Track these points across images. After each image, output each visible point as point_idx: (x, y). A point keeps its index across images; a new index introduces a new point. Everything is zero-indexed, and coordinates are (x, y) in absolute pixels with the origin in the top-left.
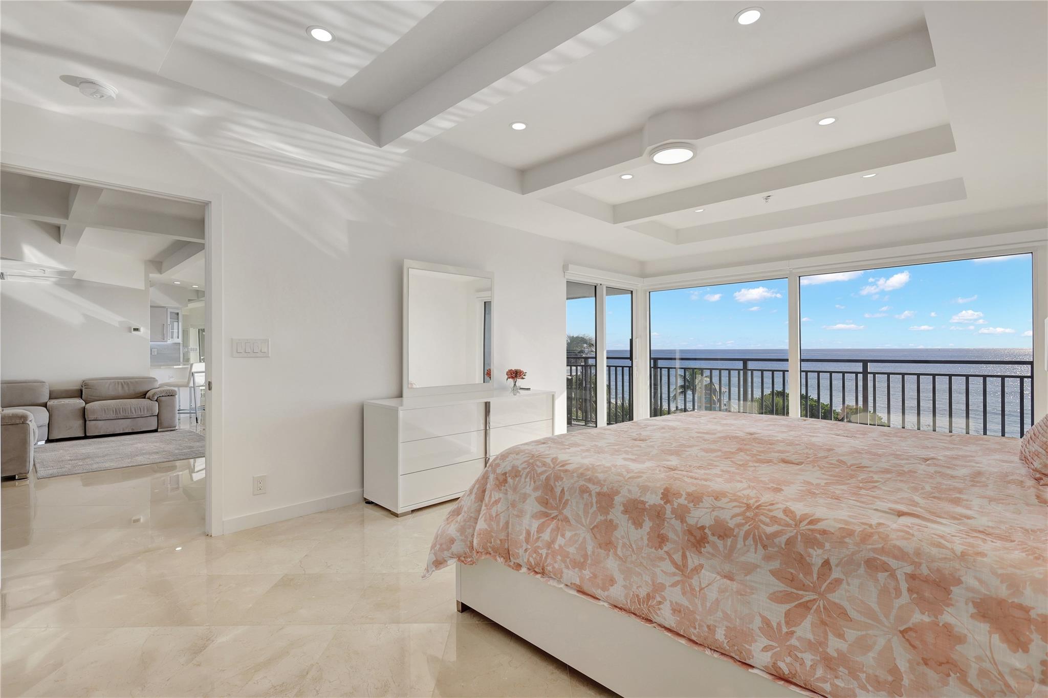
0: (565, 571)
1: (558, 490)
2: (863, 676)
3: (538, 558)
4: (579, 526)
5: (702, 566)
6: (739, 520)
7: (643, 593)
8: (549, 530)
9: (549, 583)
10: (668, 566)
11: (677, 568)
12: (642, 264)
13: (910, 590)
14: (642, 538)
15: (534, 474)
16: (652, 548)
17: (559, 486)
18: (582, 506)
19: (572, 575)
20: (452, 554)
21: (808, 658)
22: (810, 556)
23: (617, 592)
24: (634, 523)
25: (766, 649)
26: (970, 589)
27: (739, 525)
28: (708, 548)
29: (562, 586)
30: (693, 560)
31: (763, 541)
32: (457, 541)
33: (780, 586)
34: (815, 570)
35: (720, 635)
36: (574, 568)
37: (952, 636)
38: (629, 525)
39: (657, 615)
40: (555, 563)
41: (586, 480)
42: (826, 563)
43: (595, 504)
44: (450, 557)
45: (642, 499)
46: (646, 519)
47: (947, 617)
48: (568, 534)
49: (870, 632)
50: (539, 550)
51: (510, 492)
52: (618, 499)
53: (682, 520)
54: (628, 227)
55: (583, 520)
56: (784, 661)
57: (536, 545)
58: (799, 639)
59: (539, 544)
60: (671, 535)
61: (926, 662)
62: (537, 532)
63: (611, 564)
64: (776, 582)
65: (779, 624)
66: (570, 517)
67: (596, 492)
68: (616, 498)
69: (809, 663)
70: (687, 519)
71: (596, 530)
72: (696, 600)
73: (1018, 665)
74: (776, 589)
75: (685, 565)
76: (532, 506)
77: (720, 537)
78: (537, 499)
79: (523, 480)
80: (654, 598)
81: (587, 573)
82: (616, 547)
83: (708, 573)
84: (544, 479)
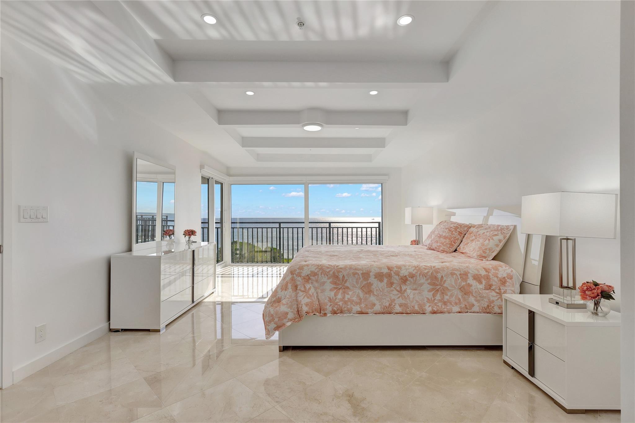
0: (353, 307)
1: (341, 277)
2: (453, 303)
3: (338, 307)
4: (355, 288)
5: (406, 289)
6: (415, 271)
7: (387, 304)
8: (340, 294)
9: (344, 316)
10: (395, 292)
11: (399, 292)
12: (228, 168)
13: (461, 278)
14: (384, 285)
15: (325, 273)
16: (388, 288)
17: (341, 275)
18: (355, 280)
19: (357, 308)
20: (289, 319)
21: (440, 304)
22: (438, 276)
23: (378, 308)
24: (380, 281)
25: (429, 306)
26: (471, 274)
27: (416, 273)
28: (408, 282)
29: (352, 314)
30: (404, 287)
31: (425, 275)
32: (289, 313)
33: (431, 287)
34: (439, 279)
35: (416, 308)
36: (357, 305)
37: (470, 285)
38: (378, 282)
39: (394, 310)
40: (348, 306)
41: (353, 270)
42: (442, 276)
43: (361, 278)
44: (288, 321)
45: (381, 272)
46: (385, 278)
47: (468, 282)
48: (350, 293)
49: (454, 291)
50: (338, 303)
51: (315, 283)
52: (371, 274)
53: (399, 275)
54: (246, 150)
55: (356, 285)
56: (435, 308)
57: (336, 301)
58: (437, 300)
59: (337, 301)
60: (395, 281)
61: (465, 294)
62: (335, 296)
63: (373, 299)
64: (430, 286)
65: (431, 298)
66: (349, 286)
67: (361, 273)
68: (370, 273)
69: (440, 306)
70: (400, 275)
71: (363, 288)
72: (407, 300)
73: (481, 287)
74: (429, 288)
75: (401, 290)
76: (328, 286)
77: (411, 278)
78: (331, 283)
79: (320, 276)
80: (392, 305)
81: (363, 305)
82: (373, 292)
83: (409, 291)
84: (332, 273)
